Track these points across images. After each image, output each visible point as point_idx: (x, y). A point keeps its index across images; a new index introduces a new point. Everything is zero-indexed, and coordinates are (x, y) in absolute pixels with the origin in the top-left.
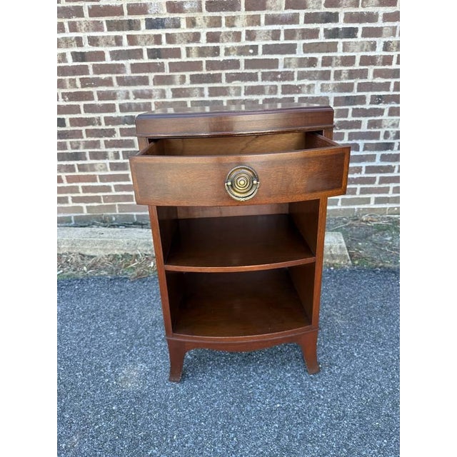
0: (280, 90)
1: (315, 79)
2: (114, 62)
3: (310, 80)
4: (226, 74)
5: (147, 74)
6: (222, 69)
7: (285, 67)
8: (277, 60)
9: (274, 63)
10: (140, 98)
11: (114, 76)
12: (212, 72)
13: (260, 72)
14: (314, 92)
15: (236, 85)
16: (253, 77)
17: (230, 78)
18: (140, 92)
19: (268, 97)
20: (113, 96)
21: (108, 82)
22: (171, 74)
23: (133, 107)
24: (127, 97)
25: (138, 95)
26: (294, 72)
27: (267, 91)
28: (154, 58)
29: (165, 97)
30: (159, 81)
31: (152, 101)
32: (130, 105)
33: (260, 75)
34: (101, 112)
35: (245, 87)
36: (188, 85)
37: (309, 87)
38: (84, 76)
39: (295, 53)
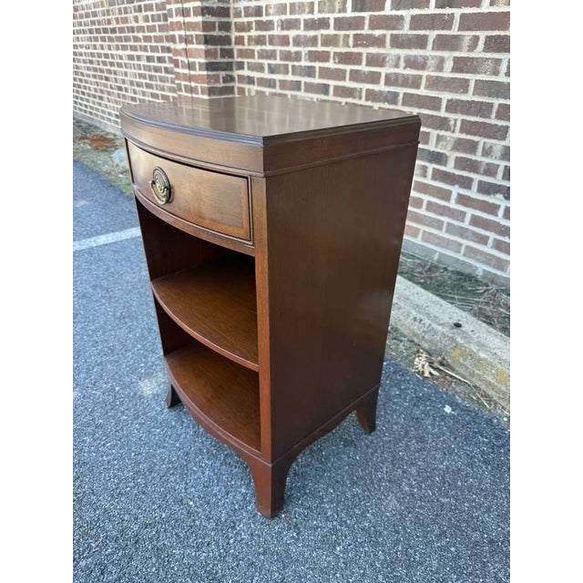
2: (393, 12)
5: (427, 32)
10: (411, 67)
11: (388, 33)
18: (412, 59)
20: (381, 61)
21: (381, 42)
22: (460, 33)
23: (400, 80)
24: (397, 65)
25: (411, 63)
28: (443, 7)
29: (442, 70)
30: (443, 43)
31: (424, 73)
32: (397, 75)
34: (364, 82)
36: (479, 53)
38: (359, 32)
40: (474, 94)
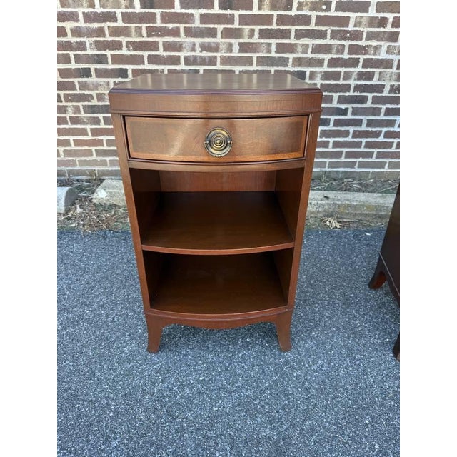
0: (347, 50)
1: (382, 41)
2: (184, 11)
3: (378, 41)
4: (296, 30)
5: (216, 26)
6: (293, 25)
7: (355, 26)
8: (349, 18)
9: (346, 21)
10: (206, 51)
11: (182, 26)
12: (282, 27)
13: (329, 29)
14: (379, 54)
15: (304, 43)
16: (322, 35)
17: (299, 35)
18: (207, 45)
19: (335, 56)
20: (178, 47)
21: (175, 33)
22: (241, 27)
23: (198, 60)
24: (193, 50)
25: (205, 47)
26: (363, 31)
27: (334, 51)
28: (225, 9)
29: (231, 51)
30: (228, 33)
31: (218, 55)
32: (195, 57)
33: (329, 32)
34: (165, 64)
35: (313, 44)
36: (256, 39)
37: (376, 48)
38: (151, 25)
39: (367, 11)
40: (257, 66)
